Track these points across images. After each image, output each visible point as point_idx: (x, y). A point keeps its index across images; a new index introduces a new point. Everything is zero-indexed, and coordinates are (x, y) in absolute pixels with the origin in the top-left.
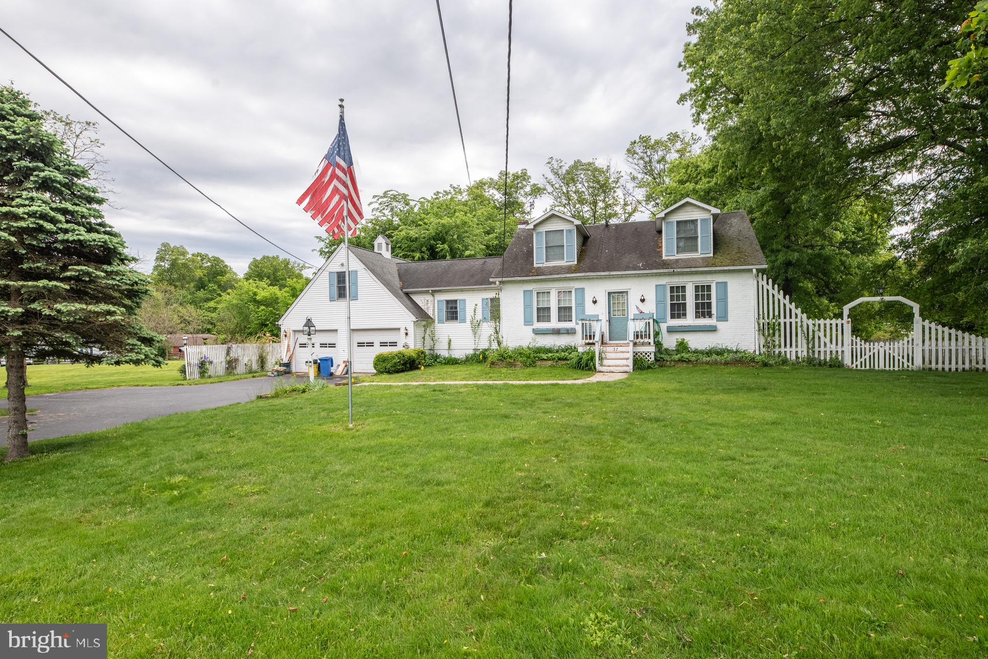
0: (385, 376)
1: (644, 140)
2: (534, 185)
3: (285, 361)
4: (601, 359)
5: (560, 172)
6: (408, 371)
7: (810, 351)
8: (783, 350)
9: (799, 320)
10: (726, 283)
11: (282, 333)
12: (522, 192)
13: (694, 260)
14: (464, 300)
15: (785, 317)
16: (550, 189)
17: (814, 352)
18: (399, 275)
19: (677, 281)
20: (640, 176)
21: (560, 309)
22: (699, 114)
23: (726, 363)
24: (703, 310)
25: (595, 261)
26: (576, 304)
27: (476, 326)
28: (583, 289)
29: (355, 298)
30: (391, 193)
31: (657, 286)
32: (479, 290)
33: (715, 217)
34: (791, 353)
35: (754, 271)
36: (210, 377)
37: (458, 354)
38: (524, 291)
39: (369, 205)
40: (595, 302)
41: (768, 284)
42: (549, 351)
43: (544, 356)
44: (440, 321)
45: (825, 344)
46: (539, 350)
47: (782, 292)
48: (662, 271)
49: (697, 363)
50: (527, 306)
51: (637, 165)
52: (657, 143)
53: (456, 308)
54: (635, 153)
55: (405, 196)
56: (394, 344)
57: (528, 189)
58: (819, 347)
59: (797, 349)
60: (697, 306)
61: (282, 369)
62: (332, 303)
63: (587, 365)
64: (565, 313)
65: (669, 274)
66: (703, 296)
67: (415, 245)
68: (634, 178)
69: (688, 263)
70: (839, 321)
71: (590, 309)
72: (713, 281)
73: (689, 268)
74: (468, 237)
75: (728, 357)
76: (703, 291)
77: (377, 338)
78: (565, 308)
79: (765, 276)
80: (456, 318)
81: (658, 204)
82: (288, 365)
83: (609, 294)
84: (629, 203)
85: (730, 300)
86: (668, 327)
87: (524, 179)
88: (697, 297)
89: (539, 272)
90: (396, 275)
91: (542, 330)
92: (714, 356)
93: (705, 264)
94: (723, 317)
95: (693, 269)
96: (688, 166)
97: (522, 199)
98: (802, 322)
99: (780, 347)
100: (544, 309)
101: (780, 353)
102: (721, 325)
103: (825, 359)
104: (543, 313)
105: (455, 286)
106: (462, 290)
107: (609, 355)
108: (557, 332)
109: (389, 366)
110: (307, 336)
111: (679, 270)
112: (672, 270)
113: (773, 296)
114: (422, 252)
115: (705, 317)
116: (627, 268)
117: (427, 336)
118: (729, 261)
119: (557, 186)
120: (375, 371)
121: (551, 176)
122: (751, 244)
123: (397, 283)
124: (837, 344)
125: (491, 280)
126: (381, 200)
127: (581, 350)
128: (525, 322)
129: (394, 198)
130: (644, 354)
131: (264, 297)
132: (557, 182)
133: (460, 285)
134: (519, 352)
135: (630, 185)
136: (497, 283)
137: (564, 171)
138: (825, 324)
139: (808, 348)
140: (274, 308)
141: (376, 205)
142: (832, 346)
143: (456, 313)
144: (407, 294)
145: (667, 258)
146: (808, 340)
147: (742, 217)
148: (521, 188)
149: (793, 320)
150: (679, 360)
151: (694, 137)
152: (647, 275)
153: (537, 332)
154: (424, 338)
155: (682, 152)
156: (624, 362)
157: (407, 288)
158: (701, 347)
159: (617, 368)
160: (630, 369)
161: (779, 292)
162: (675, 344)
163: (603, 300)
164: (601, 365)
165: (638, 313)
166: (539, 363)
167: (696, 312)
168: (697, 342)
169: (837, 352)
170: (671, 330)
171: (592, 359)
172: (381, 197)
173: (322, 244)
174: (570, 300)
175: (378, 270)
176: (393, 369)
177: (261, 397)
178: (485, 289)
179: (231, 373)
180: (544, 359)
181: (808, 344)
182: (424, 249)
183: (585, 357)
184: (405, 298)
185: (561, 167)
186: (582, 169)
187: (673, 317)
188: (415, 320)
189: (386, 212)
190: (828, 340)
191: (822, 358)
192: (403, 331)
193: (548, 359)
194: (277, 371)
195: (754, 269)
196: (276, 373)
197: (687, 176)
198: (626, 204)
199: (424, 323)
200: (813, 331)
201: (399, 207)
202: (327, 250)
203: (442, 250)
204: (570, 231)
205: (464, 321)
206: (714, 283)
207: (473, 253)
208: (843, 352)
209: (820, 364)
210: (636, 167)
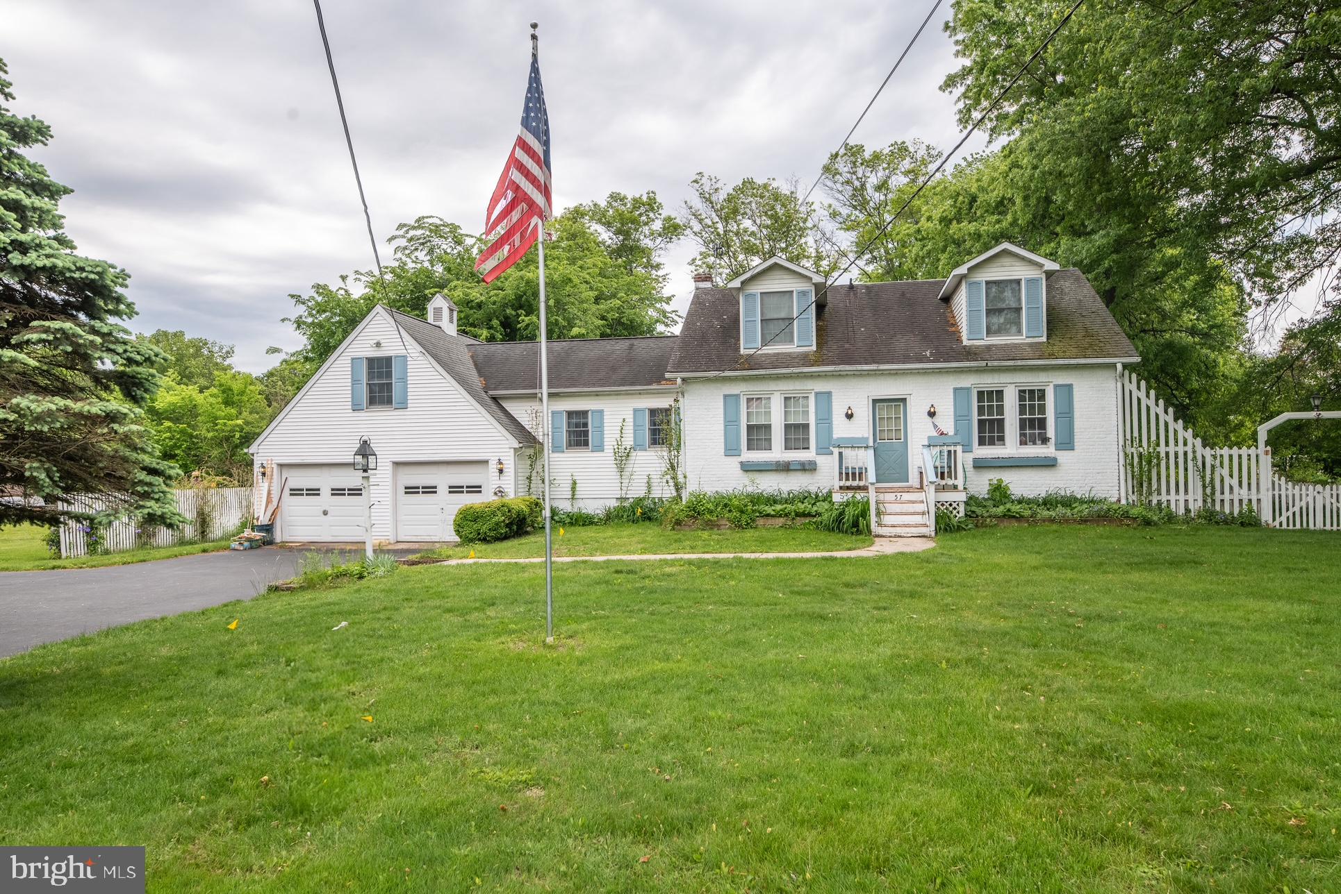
0: (480, 546)
1: (854, 152)
2: (669, 219)
3: (264, 520)
4: (879, 514)
5: (714, 199)
6: (514, 537)
7: (1209, 500)
8: (1164, 498)
9: (1189, 448)
10: (1070, 386)
11: (257, 469)
12: (646, 229)
13: (1016, 346)
14: (601, 412)
15: (1167, 444)
16: (697, 227)
17: (1213, 501)
18: (476, 365)
19: (989, 382)
20: (845, 211)
21: (788, 427)
22: (969, 110)
23: (1084, 521)
24: (1033, 428)
25: (847, 346)
26: (817, 419)
27: (622, 459)
28: (829, 393)
29: (403, 406)
30: (430, 221)
31: (955, 389)
32: (627, 394)
33: (1049, 274)
34: (1177, 502)
35: (1119, 367)
36: (107, 552)
37: (594, 507)
38: (725, 396)
39: (390, 240)
40: (849, 416)
41: (1139, 388)
42: (772, 500)
43: (769, 510)
44: (556, 449)
45: (1231, 488)
46: (756, 499)
47: (1161, 402)
48: (967, 364)
49: (1032, 520)
50: (730, 422)
51: (840, 192)
52: (877, 157)
53: (586, 425)
54: (837, 173)
55: (454, 228)
56: (475, 489)
57: (657, 225)
58: (1222, 493)
59: (1187, 497)
60: (1022, 424)
61: (258, 535)
62: (357, 414)
63: (855, 524)
64: (796, 434)
65: (978, 371)
66: (1032, 407)
67: (479, 314)
68: (834, 215)
69: (1009, 353)
70: (1252, 451)
71: (841, 429)
72: (1050, 382)
73: (1009, 360)
74: (573, 304)
75: (1085, 510)
76: (1031, 399)
77: (443, 479)
78: (797, 426)
79: (1134, 376)
80: (586, 444)
81: (875, 258)
82: (268, 528)
83: (875, 401)
84: (824, 254)
85: (1077, 414)
86: (975, 460)
87: (652, 209)
88: (1022, 409)
89: (752, 363)
90: (471, 366)
91: (758, 464)
92: (1060, 510)
93: (1038, 353)
94: (1067, 443)
95: (1019, 363)
96: (958, 194)
97: (646, 242)
98: (1194, 452)
99: (1159, 494)
100: (759, 427)
101: (1159, 503)
102: (1063, 457)
103: (1232, 513)
104: (758, 435)
105: (585, 385)
106: (597, 394)
107: (891, 508)
108: (784, 468)
109: (484, 528)
110: (361, 473)
111: (996, 363)
112: (984, 363)
113: (1148, 408)
114: (490, 328)
115: (1034, 443)
116: (906, 359)
117: (534, 474)
118: (1075, 350)
119: (709, 222)
120: (457, 539)
121: (698, 204)
122: (1104, 322)
123: (477, 381)
124: (1249, 489)
125: (667, 375)
126: (412, 233)
127: (837, 498)
128: (726, 449)
129: (436, 230)
130: (947, 504)
131: (170, 403)
132: (711, 216)
133: (594, 385)
134: (724, 503)
135: (829, 226)
136: (679, 381)
137: (722, 196)
138: (1231, 456)
139: (1204, 494)
140: (189, 425)
141: (403, 242)
142: (1242, 492)
143: (586, 433)
144: (495, 399)
145: (971, 343)
146: (1204, 481)
147: (1077, 279)
148: (646, 224)
149: (1181, 449)
150: (1004, 516)
151: (932, 152)
152: (940, 372)
153: (747, 468)
154: (529, 478)
155: (913, 173)
156: (918, 519)
157: (495, 389)
158: (1029, 494)
159: (908, 530)
160: (931, 530)
161: (1157, 401)
162: (987, 488)
163: (864, 413)
164: (880, 525)
165: (935, 434)
166: (761, 522)
167: (1021, 435)
168: (1024, 485)
169: (1250, 501)
170: (980, 465)
171: (864, 513)
172: (414, 228)
173: (301, 310)
174: (806, 413)
175: (442, 354)
176: (492, 534)
177: (277, 589)
178: (640, 393)
179: (145, 544)
180: (768, 515)
181: (1204, 487)
182: (495, 322)
183: (850, 513)
184: (494, 407)
185: (716, 190)
186: (753, 195)
187: (982, 442)
188: (517, 445)
189: (421, 255)
190: (1235, 482)
191: (1227, 511)
192: (493, 466)
193: (778, 515)
194: (249, 540)
195: (1119, 362)
196: (246, 544)
197: (954, 211)
198: (819, 258)
199: (531, 451)
200: (1213, 467)
201: (444, 247)
202: (310, 320)
203: (528, 325)
204: (803, 294)
205: (600, 448)
206: (1051, 386)
207: (583, 331)
208: (1259, 500)
209: (1226, 522)
210: (841, 198)
